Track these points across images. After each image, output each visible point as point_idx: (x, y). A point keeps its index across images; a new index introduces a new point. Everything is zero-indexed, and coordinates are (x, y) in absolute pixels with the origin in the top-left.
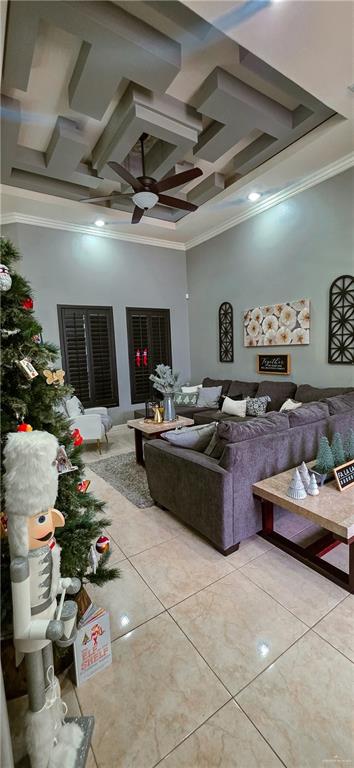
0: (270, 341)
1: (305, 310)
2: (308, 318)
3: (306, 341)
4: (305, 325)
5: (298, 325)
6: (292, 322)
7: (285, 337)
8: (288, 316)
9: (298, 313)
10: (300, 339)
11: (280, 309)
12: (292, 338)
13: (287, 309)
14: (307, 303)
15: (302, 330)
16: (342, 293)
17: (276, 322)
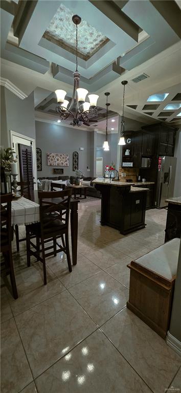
0: (58, 164)
1: (68, 158)
3: (68, 165)
5: (66, 161)
7: (62, 164)
8: (63, 158)
9: (66, 158)
11: (61, 156)
12: (64, 164)
13: (63, 156)
14: (68, 156)
15: (67, 162)
16: (76, 155)
17: (60, 159)
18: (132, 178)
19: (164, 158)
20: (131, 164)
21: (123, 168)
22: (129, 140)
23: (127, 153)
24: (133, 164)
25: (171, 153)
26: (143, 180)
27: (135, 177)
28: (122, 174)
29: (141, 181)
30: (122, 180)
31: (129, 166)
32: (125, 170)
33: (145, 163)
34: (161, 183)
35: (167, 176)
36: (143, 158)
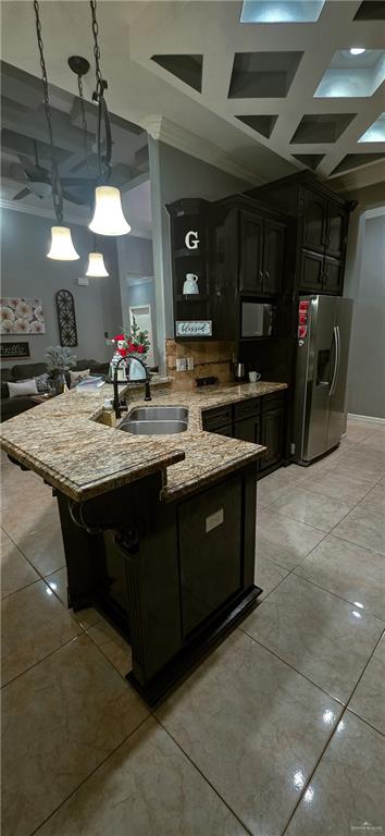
0: (8, 330)
1: (39, 308)
2: (42, 313)
3: (43, 331)
4: (41, 319)
5: (35, 319)
6: (29, 315)
7: (23, 327)
8: (24, 310)
9: (34, 309)
10: (38, 329)
11: (15, 303)
12: (30, 328)
13: (21, 304)
14: (40, 302)
15: (40, 322)
16: (65, 301)
17: (13, 315)
18: (215, 371)
19: (315, 303)
20: (204, 328)
21: (179, 339)
22: (192, 238)
23: (190, 287)
24: (214, 328)
25: (334, 286)
26: (253, 375)
27: (226, 367)
28: (178, 362)
29: (245, 380)
30: (180, 383)
31: (200, 332)
32: (189, 349)
33: (255, 320)
34: (310, 384)
35: (325, 358)
36: (245, 306)
